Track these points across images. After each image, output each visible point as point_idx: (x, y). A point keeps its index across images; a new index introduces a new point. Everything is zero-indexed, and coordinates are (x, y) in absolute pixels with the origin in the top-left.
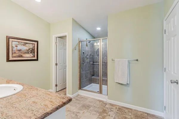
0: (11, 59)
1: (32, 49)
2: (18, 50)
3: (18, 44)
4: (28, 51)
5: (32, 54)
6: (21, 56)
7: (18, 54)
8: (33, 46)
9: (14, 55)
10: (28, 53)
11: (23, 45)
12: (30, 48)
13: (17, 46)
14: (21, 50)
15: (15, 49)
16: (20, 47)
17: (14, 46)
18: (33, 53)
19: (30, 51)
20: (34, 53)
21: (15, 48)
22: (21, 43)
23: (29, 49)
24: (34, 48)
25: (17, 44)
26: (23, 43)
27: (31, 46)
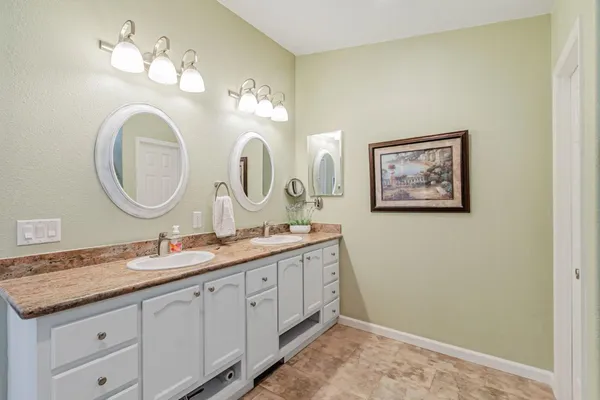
0: (380, 204)
1: (443, 168)
2: (397, 178)
3: (396, 161)
4: (427, 176)
5: (443, 187)
6: (406, 197)
7: (397, 191)
8: (446, 155)
9: (388, 193)
10: (428, 184)
11: (411, 160)
12: (435, 167)
13: (392, 167)
14: (404, 177)
15: (388, 176)
16: (402, 169)
17: (385, 167)
18: (444, 183)
19: (436, 176)
20: (451, 181)
21: (390, 171)
22: (403, 154)
23: (430, 171)
24: (452, 165)
25: (393, 161)
26: (409, 154)
27: (438, 159)
